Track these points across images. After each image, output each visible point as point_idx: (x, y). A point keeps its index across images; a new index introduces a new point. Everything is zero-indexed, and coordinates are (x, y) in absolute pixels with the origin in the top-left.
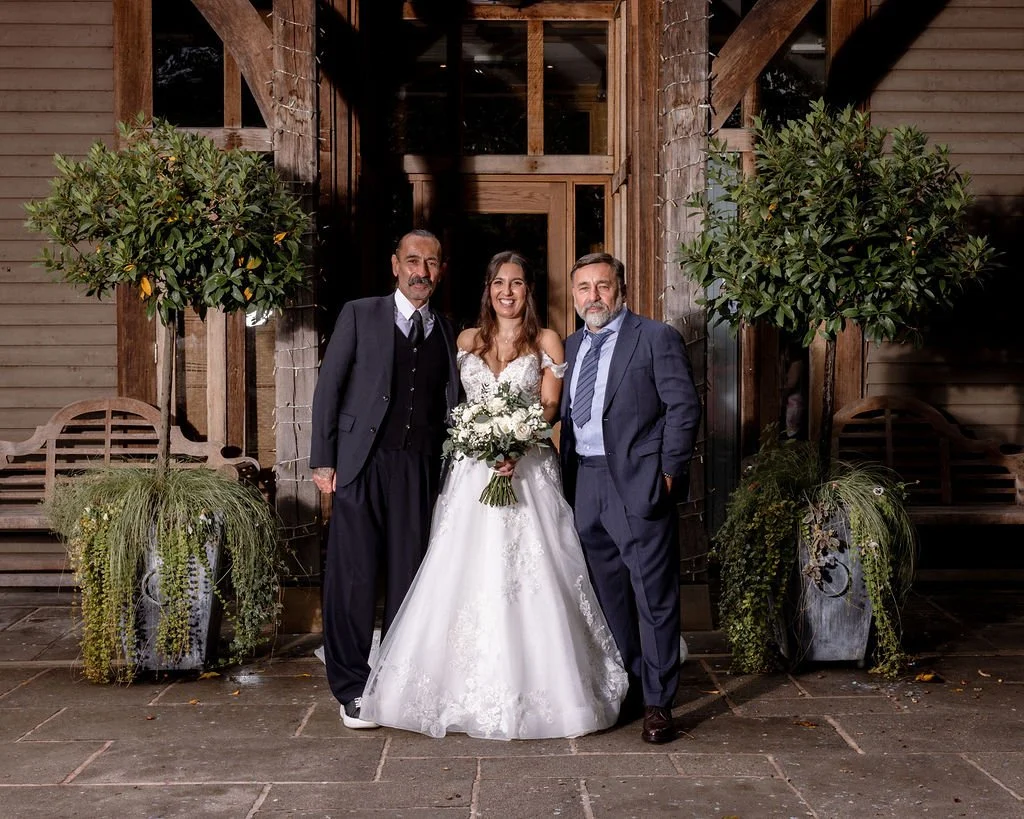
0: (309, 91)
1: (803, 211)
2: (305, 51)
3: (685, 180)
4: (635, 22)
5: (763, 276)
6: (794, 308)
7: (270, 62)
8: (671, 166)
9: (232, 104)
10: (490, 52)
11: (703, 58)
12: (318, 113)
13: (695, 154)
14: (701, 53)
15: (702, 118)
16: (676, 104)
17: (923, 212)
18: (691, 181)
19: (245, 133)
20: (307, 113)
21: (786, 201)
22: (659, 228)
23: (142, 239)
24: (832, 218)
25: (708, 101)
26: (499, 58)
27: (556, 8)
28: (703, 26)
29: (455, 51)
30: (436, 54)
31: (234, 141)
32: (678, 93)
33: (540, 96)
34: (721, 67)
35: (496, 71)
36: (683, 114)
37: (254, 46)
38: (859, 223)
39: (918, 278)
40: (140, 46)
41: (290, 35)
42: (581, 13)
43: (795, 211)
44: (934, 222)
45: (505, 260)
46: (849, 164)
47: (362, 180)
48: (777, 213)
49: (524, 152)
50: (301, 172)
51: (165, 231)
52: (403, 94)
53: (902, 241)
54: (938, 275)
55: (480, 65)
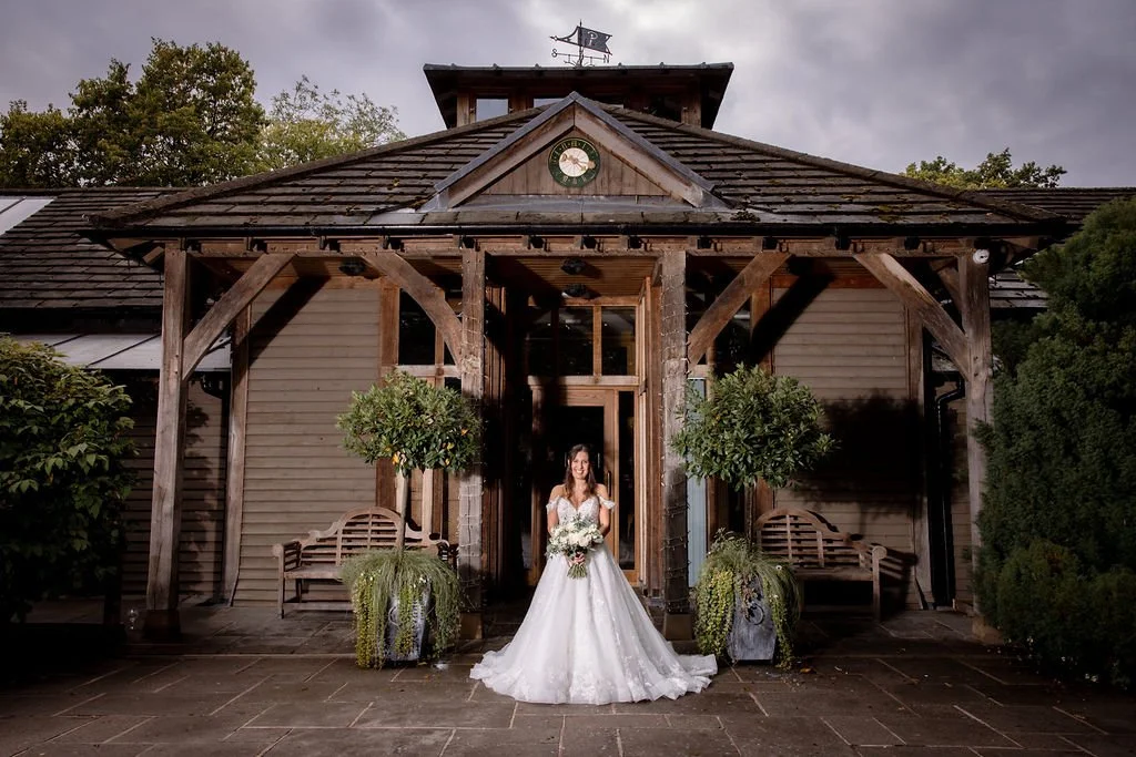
0: (480, 352)
1: (734, 421)
2: (478, 331)
3: (674, 397)
4: (649, 309)
5: (714, 453)
6: (730, 471)
7: (460, 338)
8: (667, 390)
9: (439, 353)
10: (575, 318)
11: (683, 335)
12: (484, 363)
13: (679, 383)
14: (682, 331)
15: (683, 365)
16: (669, 358)
17: (796, 419)
18: (678, 398)
19: (446, 368)
20: (479, 364)
21: (725, 415)
22: (662, 422)
23: (395, 434)
24: (748, 426)
25: (686, 356)
26: (579, 321)
27: (609, 299)
28: (683, 319)
29: (555, 319)
30: (546, 320)
31: (440, 372)
32: (670, 353)
33: (600, 345)
34: (693, 339)
35: (578, 327)
36: (673, 363)
37: (452, 330)
38: (762, 427)
39: (794, 456)
40: (393, 323)
41: (471, 324)
42: (621, 302)
43: (730, 421)
44: (802, 427)
45: (579, 450)
46: (757, 396)
47: (506, 391)
48: (721, 421)
49: (592, 374)
50: (475, 394)
51: (407, 430)
52: (528, 339)
53: (786, 436)
54: (805, 454)
55: (569, 325)
